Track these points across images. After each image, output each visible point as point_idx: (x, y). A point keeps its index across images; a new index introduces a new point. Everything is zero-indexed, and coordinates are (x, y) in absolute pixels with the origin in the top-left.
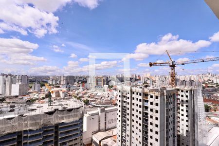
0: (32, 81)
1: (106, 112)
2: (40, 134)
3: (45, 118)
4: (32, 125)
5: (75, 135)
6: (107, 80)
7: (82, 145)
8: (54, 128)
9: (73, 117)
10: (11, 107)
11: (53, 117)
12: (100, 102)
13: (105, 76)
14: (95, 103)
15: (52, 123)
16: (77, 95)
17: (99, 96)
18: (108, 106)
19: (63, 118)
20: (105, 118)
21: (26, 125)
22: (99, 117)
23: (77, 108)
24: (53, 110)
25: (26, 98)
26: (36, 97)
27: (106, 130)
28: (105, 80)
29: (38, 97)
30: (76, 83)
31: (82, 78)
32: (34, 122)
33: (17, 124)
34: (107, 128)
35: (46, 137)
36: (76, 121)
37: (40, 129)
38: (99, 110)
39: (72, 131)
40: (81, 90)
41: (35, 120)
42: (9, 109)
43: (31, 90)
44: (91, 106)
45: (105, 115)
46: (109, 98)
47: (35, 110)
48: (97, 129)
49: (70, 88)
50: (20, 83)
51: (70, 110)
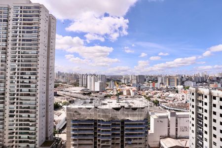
0: (109, 80)
1: (177, 117)
2: (109, 126)
3: (113, 113)
4: (103, 116)
5: (139, 134)
6: (181, 79)
7: (147, 146)
8: (120, 123)
9: (138, 117)
10: (91, 99)
11: (119, 112)
12: (172, 105)
13: (179, 75)
14: (165, 105)
15: (118, 118)
16: (147, 94)
17: (171, 97)
18: (182, 110)
19: (128, 115)
20: (177, 123)
21: (99, 116)
22: (169, 122)
23: (142, 108)
24: (120, 106)
25: (104, 94)
26: (111, 93)
27: (176, 138)
28: (179, 80)
29: (112, 94)
30: (146, 83)
31: (153, 78)
32: (104, 114)
33: (93, 113)
34: (178, 136)
35: (115, 129)
36: (141, 121)
37: (109, 121)
38: (168, 113)
39: (136, 129)
40: (150, 90)
41: (105, 113)
42: (90, 101)
43: (108, 88)
44: (161, 107)
45: (177, 120)
46: (184, 102)
47: (106, 104)
48: (166, 133)
49: (140, 87)
50: (100, 81)
51: (135, 109)
